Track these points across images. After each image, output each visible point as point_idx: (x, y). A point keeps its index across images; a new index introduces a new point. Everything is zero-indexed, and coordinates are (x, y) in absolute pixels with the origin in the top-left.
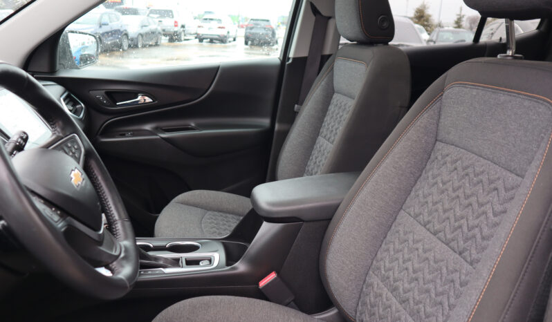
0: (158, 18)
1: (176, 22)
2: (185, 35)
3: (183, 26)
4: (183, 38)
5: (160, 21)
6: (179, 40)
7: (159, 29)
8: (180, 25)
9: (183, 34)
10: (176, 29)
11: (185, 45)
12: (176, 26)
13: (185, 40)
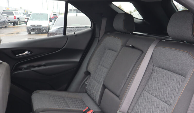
0: (6, 15)
1: (15, 17)
2: (20, 22)
3: (18, 19)
4: (19, 23)
5: (7, 17)
6: (17, 24)
7: (7, 20)
8: (17, 18)
9: (18, 22)
10: (15, 20)
11: (20, 27)
12: (15, 18)
13: (20, 24)
